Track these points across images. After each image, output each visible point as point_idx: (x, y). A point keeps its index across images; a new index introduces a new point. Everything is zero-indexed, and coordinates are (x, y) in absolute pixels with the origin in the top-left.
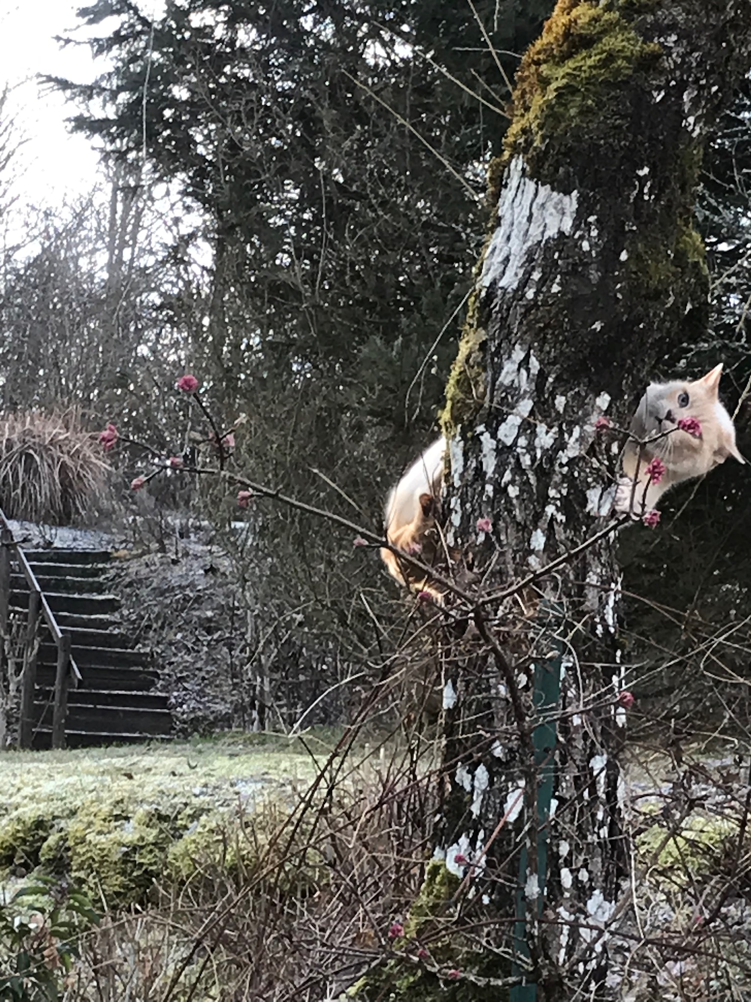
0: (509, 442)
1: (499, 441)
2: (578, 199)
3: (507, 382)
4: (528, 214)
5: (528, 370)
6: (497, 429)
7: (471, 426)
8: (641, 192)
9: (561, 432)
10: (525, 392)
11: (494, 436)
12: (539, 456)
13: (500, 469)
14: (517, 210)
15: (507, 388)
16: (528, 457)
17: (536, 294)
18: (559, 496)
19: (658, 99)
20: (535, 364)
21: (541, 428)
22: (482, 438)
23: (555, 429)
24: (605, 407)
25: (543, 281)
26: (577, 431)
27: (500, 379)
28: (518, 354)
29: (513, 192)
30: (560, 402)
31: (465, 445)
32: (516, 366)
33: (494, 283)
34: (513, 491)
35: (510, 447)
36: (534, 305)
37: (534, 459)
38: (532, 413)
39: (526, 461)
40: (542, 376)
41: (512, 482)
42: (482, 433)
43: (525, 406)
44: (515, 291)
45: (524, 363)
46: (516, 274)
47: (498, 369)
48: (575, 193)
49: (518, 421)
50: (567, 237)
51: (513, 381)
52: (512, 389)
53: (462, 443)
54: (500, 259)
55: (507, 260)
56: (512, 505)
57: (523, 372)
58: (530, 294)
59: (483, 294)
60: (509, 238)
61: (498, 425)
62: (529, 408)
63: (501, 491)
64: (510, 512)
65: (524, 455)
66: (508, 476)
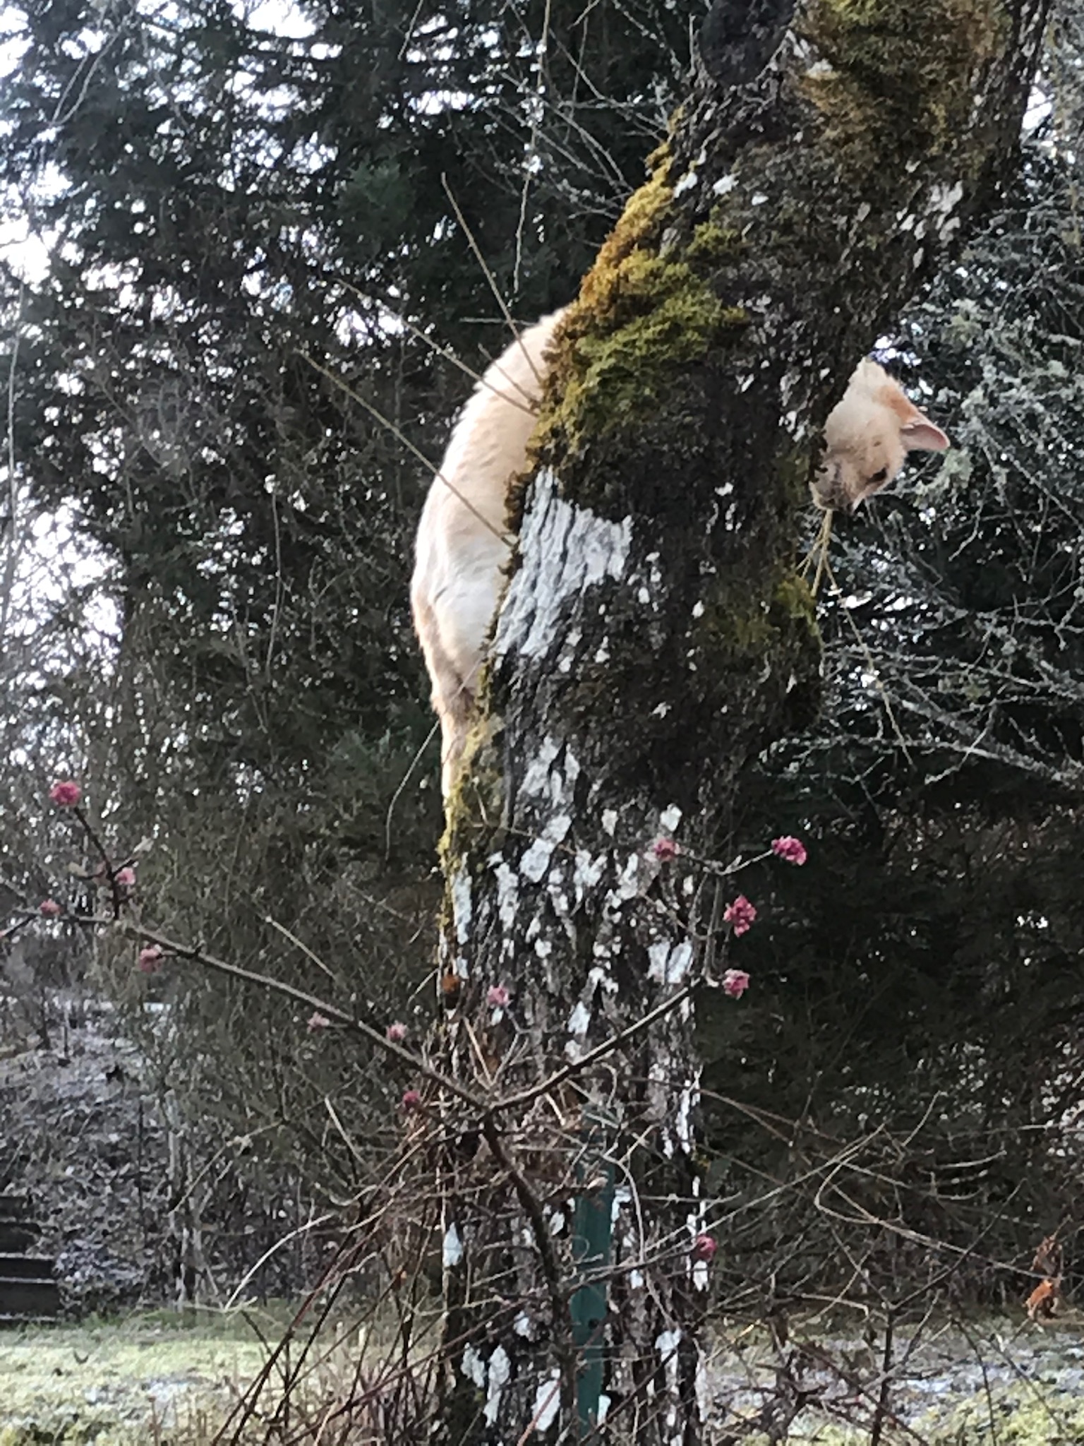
0: (536, 877)
1: (522, 876)
2: (633, 529)
3: (533, 791)
4: (561, 549)
5: (563, 774)
6: (519, 859)
7: (482, 855)
8: (722, 519)
9: (611, 863)
10: (559, 806)
11: (515, 868)
12: (579, 897)
13: (524, 917)
14: (545, 545)
15: (533, 799)
16: (564, 899)
17: (574, 664)
18: (608, 954)
19: (744, 388)
20: (573, 766)
21: (583, 856)
22: (498, 872)
23: (602, 860)
24: (673, 826)
25: (583, 646)
26: (633, 861)
27: (523, 787)
28: (549, 751)
29: (540, 518)
30: (610, 819)
31: (474, 881)
32: (546, 768)
33: (513, 649)
34: (543, 949)
35: (538, 885)
36: (571, 680)
37: (572, 902)
38: (569, 834)
39: (561, 904)
40: (583, 782)
41: (542, 935)
42: (497, 865)
43: (560, 826)
44: (544, 661)
45: (558, 764)
46: (545, 636)
47: (520, 773)
48: (628, 521)
49: (550, 847)
50: (618, 584)
51: (542, 790)
52: (541, 801)
53: (469, 880)
54: (522, 614)
55: (531, 617)
56: (541, 968)
57: (556, 776)
58: (565, 665)
59: (498, 665)
60: (534, 586)
61: (521, 853)
62: (565, 829)
63: (526, 948)
64: (538, 978)
65: (558, 896)
66: (535, 927)
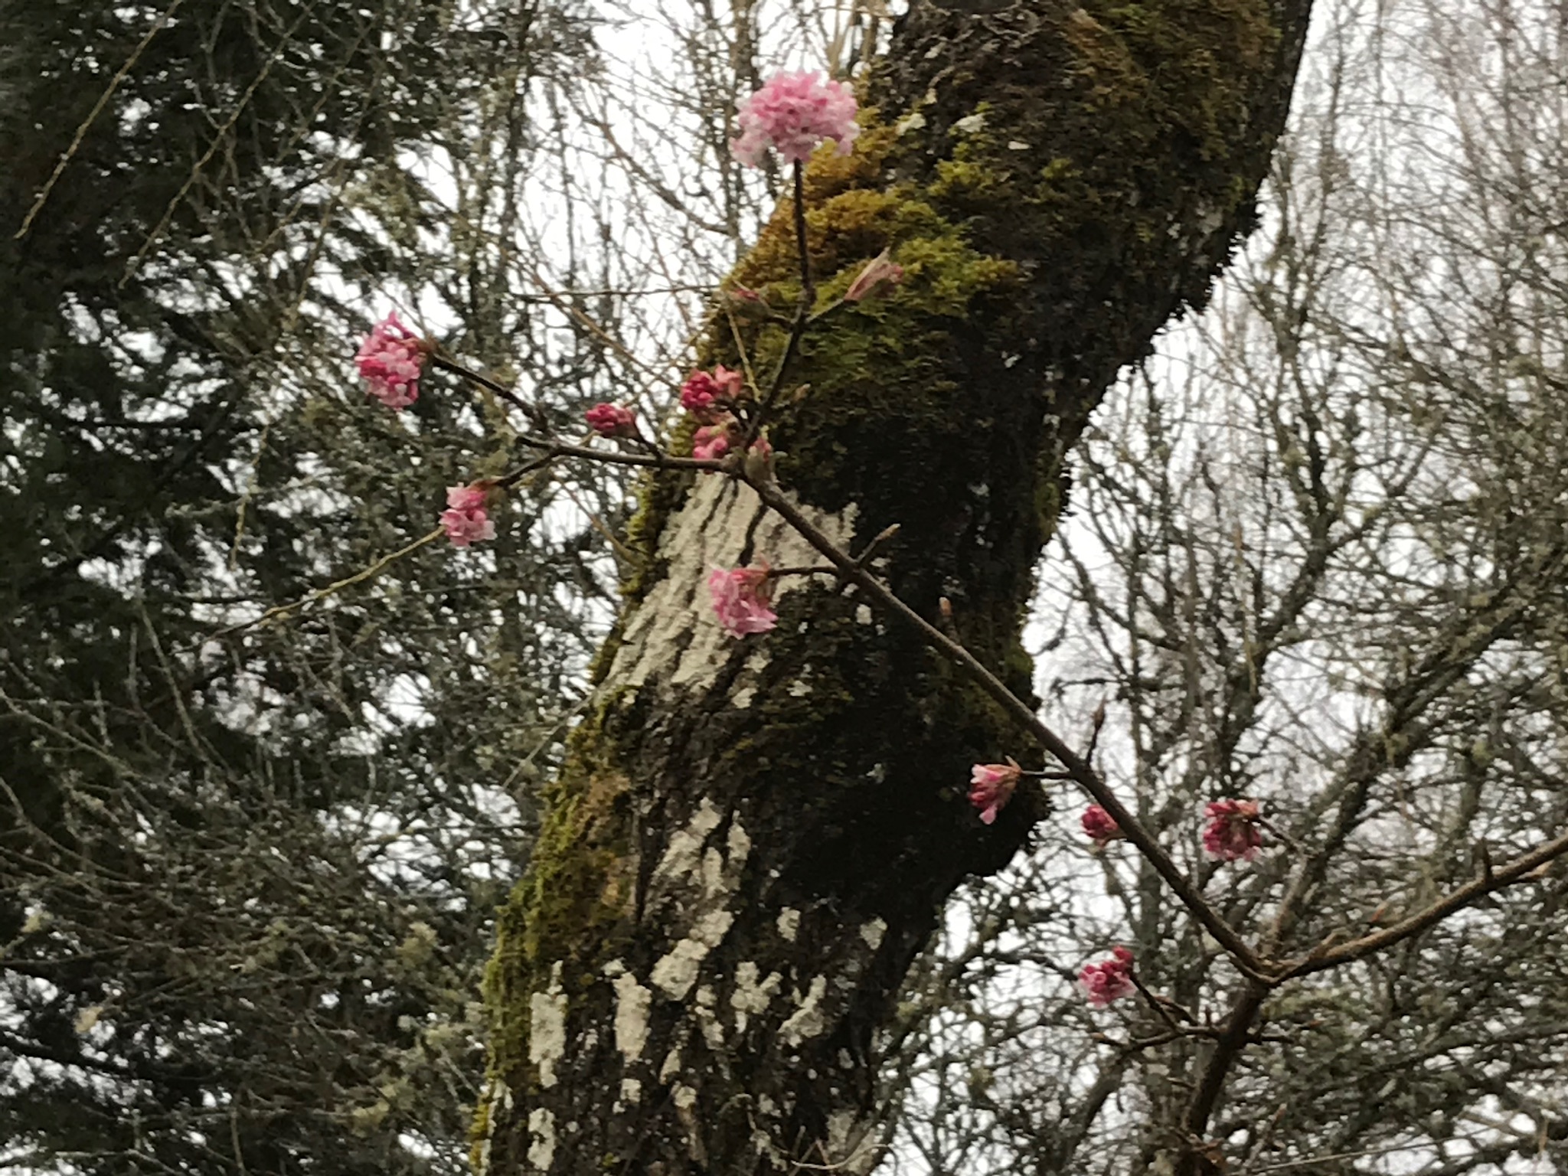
0: (680, 992)
1: (657, 990)
2: (856, 522)
3: (676, 873)
4: (741, 544)
5: (725, 852)
6: (651, 968)
7: (591, 960)
8: (973, 531)
9: (785, 986)
10: (718, 895)
11: (643, 979)
12: (741, 1025)
13: (656, 1046)
14: (713, 543)
15: (674, 886)
16: (718, 1027)
17: (756, 699)
18: (777, 1113)
19: (1009, 363)
20: (739, 840)
21: (747, 971)
22: (618, 984)
23: (774, 978)
25: (771, 676)
26: (818, 987)
27: (662, 867)
28: (706, 819)
29: (706, 508)
30: (788, 922)
31: (570, 1001)
32: (697, 843)
33: (652, 681)
34: (685, 1098)
35: (679, 1006)
36: (750, 722)
37: (729, 1032)
38: (727, 938)
39: (715, 1033)
40: (754, 863)
41: (681, 1077)
42: (617, 975)
43: (717, 924)
44: (710, 693)
45: (718, 838)
46: (712, 660)
47: (655, 849)
48: (851, 509)
49: (700, 951)
50: (827, 593)
51: (688, 873)
52: (686, 888)
53: (563, 999)
55: (684, 639)
56: (680, 1124)
57: (714, 855)
58: (742, 699)
59: (629, 700)
60: (690, 597)
61: (655, 958)
62: (724, 929)
64: (675, 1139)
65: (710, 1023)
66: (672, 1064)
